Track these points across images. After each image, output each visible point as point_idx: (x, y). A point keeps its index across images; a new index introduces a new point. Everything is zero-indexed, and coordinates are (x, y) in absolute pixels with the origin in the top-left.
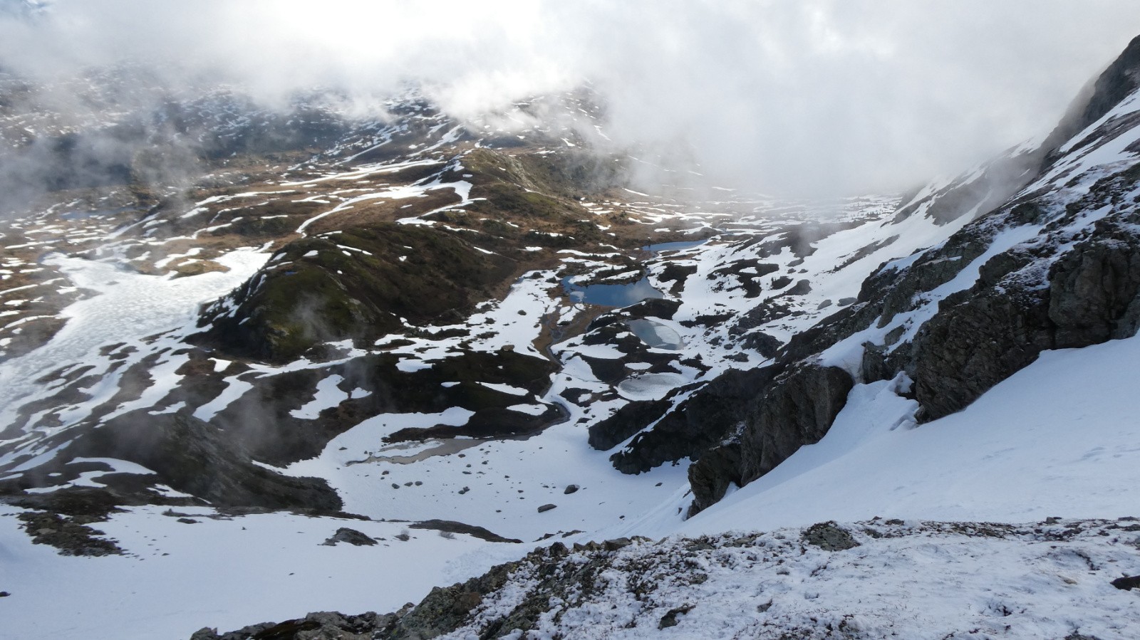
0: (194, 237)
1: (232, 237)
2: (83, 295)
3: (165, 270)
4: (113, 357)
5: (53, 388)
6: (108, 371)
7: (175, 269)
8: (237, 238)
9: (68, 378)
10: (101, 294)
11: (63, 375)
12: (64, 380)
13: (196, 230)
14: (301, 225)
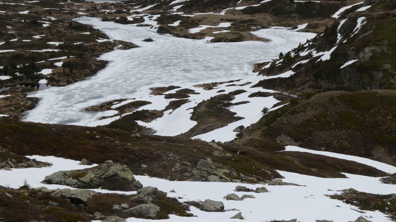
0: (223, 13)
1: (262, 15)
2: (120, 46)
3: (201, 35)
4: (168, 97)
5: (104, 118)
6: (167, 108)
7: (212, 35)
8: (269, 17)
9: (121, 110)
10: (138, 47)
11: (114, 107)
12: (116, 112)
13: (225, 9)
14: (337, 11)
